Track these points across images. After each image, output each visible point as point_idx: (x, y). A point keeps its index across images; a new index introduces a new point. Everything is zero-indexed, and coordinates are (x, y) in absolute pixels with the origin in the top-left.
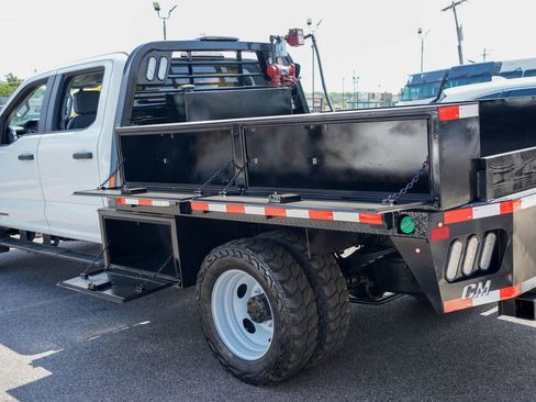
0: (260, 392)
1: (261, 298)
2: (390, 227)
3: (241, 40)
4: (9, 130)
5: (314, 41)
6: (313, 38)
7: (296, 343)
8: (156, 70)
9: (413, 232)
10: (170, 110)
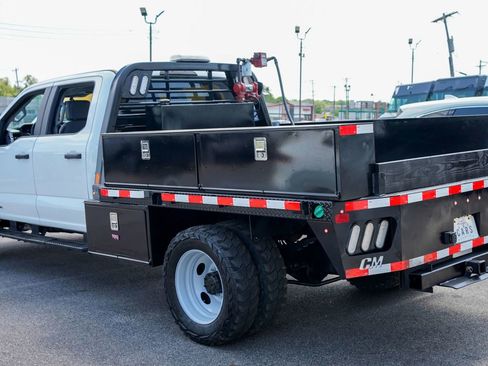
0: (211, 351)
1: (215, 274)
2: (307, 213)
3: (212, 62)
4: (7, 132)
5: (276, 63)
6: (276, 60)
7: (240, 308)
8: (139, 86)
9: (322, 217)
10: (148, 120)
